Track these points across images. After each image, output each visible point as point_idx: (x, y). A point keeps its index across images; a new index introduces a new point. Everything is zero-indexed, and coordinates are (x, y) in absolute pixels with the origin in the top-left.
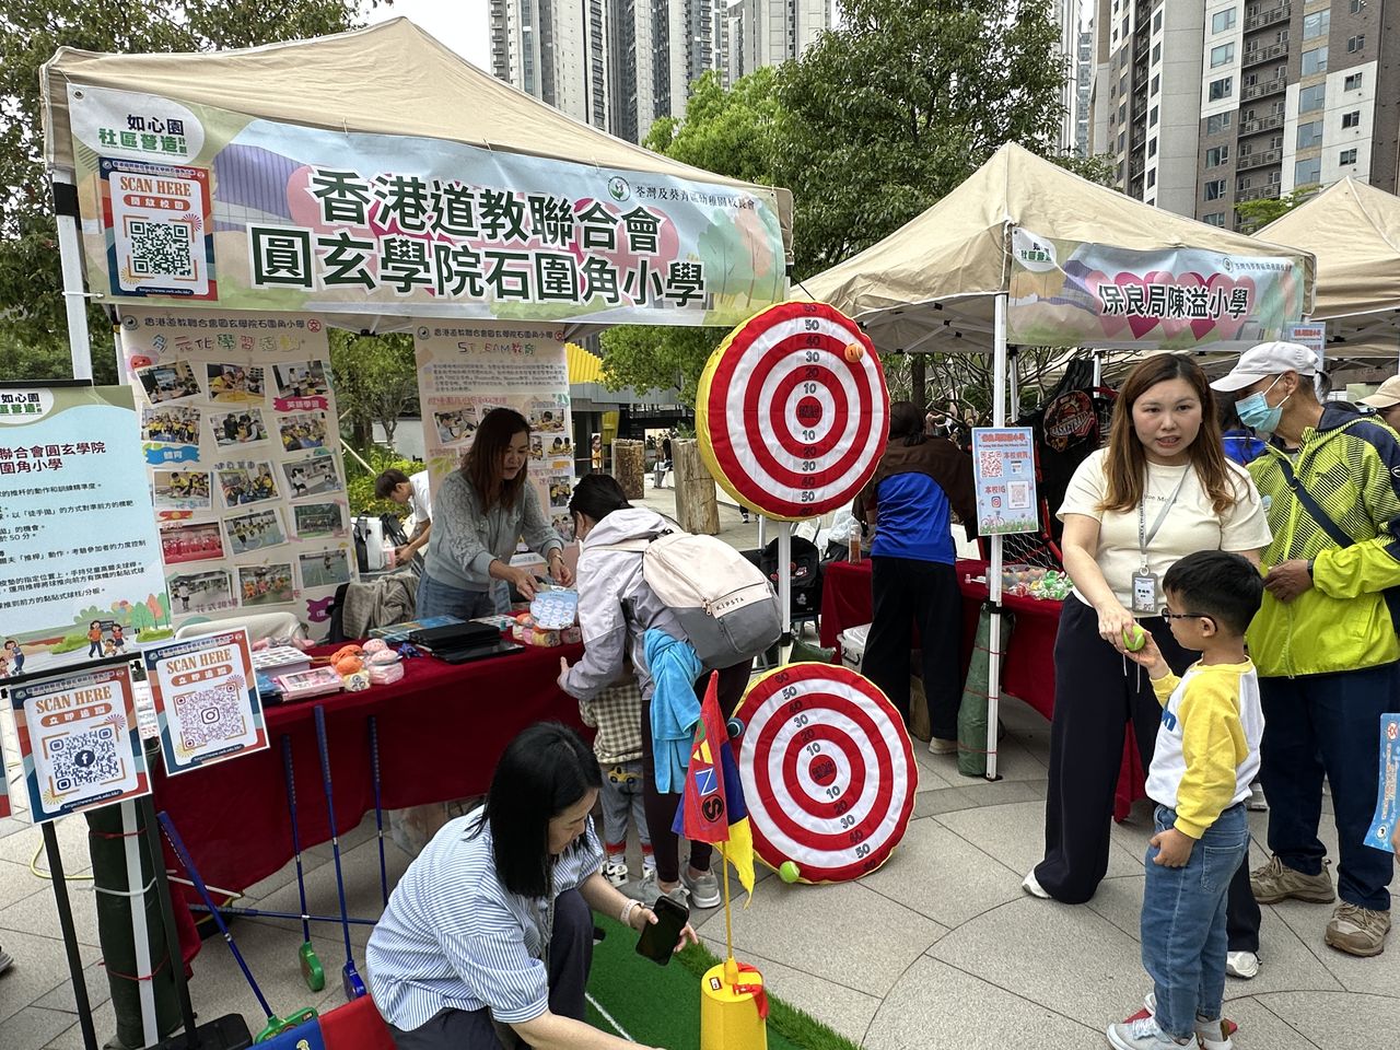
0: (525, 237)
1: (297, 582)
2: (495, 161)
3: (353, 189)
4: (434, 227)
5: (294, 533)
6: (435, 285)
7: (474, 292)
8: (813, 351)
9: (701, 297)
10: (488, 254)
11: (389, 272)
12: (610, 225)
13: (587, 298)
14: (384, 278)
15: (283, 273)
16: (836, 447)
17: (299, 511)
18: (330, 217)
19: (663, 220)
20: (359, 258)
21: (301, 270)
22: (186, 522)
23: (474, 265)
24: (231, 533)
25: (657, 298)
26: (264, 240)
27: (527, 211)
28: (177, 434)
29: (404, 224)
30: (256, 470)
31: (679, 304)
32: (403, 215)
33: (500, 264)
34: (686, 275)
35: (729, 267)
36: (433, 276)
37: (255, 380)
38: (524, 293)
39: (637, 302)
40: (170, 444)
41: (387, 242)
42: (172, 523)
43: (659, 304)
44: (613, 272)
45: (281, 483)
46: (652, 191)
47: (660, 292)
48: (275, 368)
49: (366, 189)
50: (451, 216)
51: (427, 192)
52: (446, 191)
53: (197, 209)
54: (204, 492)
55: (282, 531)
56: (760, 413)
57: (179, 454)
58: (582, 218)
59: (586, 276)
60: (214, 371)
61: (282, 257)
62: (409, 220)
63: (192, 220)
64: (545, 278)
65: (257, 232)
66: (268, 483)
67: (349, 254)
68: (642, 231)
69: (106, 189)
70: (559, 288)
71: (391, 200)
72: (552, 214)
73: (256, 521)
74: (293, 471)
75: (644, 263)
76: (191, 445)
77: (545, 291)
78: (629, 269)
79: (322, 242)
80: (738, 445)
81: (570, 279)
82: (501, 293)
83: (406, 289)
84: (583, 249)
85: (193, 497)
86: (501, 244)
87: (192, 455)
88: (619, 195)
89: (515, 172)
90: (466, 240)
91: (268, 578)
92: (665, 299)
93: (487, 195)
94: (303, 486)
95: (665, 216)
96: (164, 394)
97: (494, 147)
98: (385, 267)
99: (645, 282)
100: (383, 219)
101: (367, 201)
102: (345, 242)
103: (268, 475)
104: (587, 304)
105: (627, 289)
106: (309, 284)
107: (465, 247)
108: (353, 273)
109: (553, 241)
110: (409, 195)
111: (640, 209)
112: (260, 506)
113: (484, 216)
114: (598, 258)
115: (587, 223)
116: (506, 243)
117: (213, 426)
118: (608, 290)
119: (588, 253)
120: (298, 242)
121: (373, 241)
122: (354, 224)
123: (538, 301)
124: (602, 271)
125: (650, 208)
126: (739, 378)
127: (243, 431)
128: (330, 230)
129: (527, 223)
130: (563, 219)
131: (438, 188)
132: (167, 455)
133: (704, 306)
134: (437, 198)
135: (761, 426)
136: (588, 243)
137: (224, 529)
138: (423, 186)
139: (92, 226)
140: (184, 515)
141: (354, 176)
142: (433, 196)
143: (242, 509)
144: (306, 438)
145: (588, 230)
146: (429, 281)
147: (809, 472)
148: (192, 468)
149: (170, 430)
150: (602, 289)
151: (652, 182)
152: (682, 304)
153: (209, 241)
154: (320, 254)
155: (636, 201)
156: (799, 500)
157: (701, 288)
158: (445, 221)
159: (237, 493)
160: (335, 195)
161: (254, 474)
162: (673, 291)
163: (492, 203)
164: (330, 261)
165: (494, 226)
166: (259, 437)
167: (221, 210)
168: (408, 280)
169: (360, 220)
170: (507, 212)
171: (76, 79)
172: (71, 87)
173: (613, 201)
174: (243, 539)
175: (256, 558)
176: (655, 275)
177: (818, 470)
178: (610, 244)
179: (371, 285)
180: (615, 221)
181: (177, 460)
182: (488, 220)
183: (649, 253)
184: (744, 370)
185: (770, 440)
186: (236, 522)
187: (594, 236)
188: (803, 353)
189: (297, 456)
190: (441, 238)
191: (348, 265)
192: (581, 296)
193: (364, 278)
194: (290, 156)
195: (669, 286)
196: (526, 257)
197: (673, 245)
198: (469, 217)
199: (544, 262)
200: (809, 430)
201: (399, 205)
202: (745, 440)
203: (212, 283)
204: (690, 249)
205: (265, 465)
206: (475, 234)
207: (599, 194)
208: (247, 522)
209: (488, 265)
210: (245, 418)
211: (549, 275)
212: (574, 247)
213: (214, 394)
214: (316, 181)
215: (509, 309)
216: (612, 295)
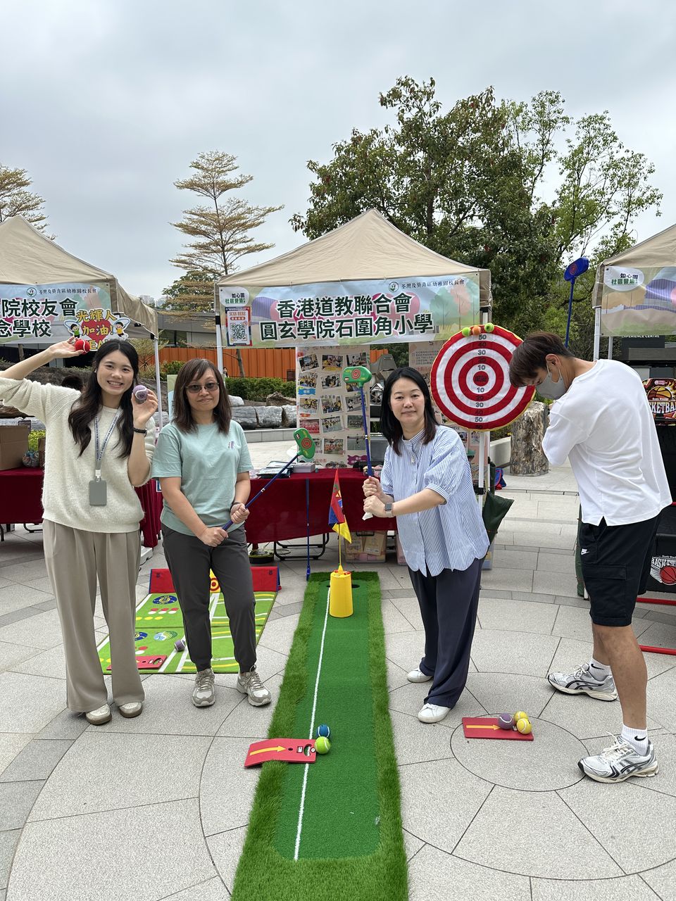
0: (351, 313)
1: (345, 447)
2: (341, 286)
3: (290, 306)
4: (317, 315)
5: (346, 427)
6: (316, 335)
7: (331, 336)
8: (482, 350)
9: (432, 328)
10: (337, 321)
11: (300, 333)
12: (388, 303)
13: (376, 334)
14: (299, 335)
15: (269, 336)
16: (496, 396)
17: (350, 417)
18: (282, 317)
19: (413, 297)
20: (291, 329)
21: (274, 335)
22: (308, 418)
23: (331, 326)
24: (323, 424)
25: (410, 330)
26: (264, 326)
27: (354, 302)
28: (309, 384)
29: (305, 315)
30: (335, 399)
31: (421, 332)
32: (305, 312)
33: (341, 325)
34: (423, 319)
35: (445, 313)
36: (315, 332)
37: (339, 361)
38: (351, 335)
39: (400, 333)
40: (306, 388)
41: (299, 322)
42: (303, 418)
43: (412, 333)
44: (390, 322)
45: (344, 405)
46: (409, 285)
47: (412, 328)
48: (347, 356)
49: (294, 305)
50: (324, 309)
51: (314, 303)
52: (322, 301)
53: (247, 319)
54: (315, 407)
55: (342, 425)
56: (452, 379)
57: (308, 392)
58: (375, 302)
59: (376, 325)
60: (325, 358)
61: (268, 332)
62: (307, 314)
63: (245, 322)
64: (359, 328)
65: (262, 324)
66: (339, 405)
67: (287, 329)
68: (402, 303)
69: (226, 316)
70: (365, 331)
71: (301, 308)
72: (363, 302)
73: (333, 420)
74: (349, 400)
75: (403, 317)
76: (313, 388)
77: (359, 333)
78: (396, 320)
79: (280, 325)
80: (441, 393)
81: (369, 327)
82: (341, 335)
83: (306, 337)
84: (376, 314)
85: (311, 409)
86: (343, 317)
87: (312, 392)
88: (393, 290)
89: (349, 289)
90: (328, 318)
91: (334, 444)
92: (414, 331)
93: (339, 299)
94: (352, 407)
95: (414, 295)
96: (306, 367)
97: (342, 281)
98: (299, 331)
99: (404, 325)
100: (298, 315)
101: (294, 309)
102: (286, 324)
103: (339, 401)
104: (376, 336)
105: (396, 328)
106: (276, 339)
107: (328, 320)
108: (289, 334)
109: (363, 313)
110: (308, 305)
111: (403, 294)
112: (335, 414)
113: (336, 307)
114: (383, 317)
115: (377, 304)
116: (344, 316)
117: (321, 381)
118: (387, 330)
119: (379, 315)
120: (273, 325)
121: (295, 322)
122: (289, 318)
123: (356, 337)
124: (385, 321)
125: (407, 293)
126: (442, 363)
127: (332, 383)
128: (282, 321)
129: (353, 307)
130: (368, 303)
131: (318, 300)
132: (305, 392)
133: (434, 332)
134: (318, 304)
135: (453, 385)
136: (379, 312)
137: (321, 422)
138: (312, 301)
139: (223, 327)
140: (308, 415)
141: (291, 301)
142: (316, 303)
143: (328, 415)
144: (355, 387)
145: (378, 306)
146: (314, 334)
147: (479, 408)
148: (312, 397)
149: (306, 382)
150: (384, 329)
151: (408, 281)
152: (424, 332)
153: (250, 327)
154: (279, 328)
155: (400, 291)
156: (474, 421)
157: (431, 324)
158: (321, 312)
159: (327, 408)
160: (284, 309)
161: (334, 401)
162: (417, 327)
163: (340, 302)
164: (282, 331)
165: (340, 311)
166: (338, 386)
167: (253, 318)
168: (307, 334)
169: (291, 316)
170: (346, 305)
171: (221, 286)
172: (220, 288)
173: (391, 293)
174: (327, 427)
175: (332, 435)
176: (408, 321)
177: (485, 407)
178: (388, 311)
179: (295, 337)
180: (390, 301)
181: (307, 394)
182: (338, 309)
183: (405, 312)
184: (445, 359)
185: (458, 392)
186: (325, 420)
187: (380, 309)
188: (476, 351)
189: (351, 394)
190: (319, 318)
191: (287, 331)
192: (373, 333)
193: (292, 335)
194: (272, 298)
195: (416, 325)
196: (352, 321)
197: (417, 307)
198: (331, 309)
199: (358, 321)
200: (481, 387)
201: (304, 309)
202: (445, 391)
203: (251, 341)
204: (425, 307)
205: (339, 397)
206: (333, 315)
207: (384, 291)
208: (329, 420)
209: (337, 325)
210: (334, 377)
211: (360, 327)
212: (373, 314)
213: (324, 367)
214: (279, 305)
215: (343, 342)
216: (388, 332)
